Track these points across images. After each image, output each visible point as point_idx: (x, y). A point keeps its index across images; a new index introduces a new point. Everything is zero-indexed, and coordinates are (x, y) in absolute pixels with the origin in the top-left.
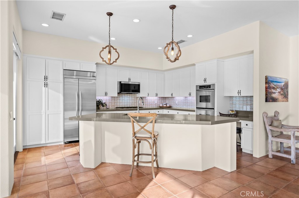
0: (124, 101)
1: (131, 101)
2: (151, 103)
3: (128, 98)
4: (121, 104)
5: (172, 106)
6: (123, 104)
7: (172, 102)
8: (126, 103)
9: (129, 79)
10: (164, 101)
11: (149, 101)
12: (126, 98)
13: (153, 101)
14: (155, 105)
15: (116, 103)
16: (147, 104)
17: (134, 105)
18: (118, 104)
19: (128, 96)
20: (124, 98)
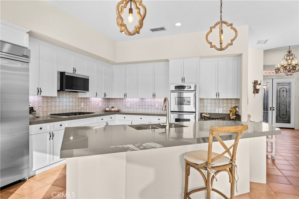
0: (61, 105)
1: (71, 104)
2: (95, 107)
3: (68, 100)
4: (57, 109)
5: (121, 109)
6: (61, 108)
7: (121, 104)
8: (64, 107)
9: (75, 70)
10: (109, 103)
11: (92, 104)
12: (64, 100)
13: (97, 103)
14: (99, 109)
15: (49, 107)
16: (90, 107)
17: (75, 109)
18: (53, 109)
19: (68, 97)
20: (61, 100)
